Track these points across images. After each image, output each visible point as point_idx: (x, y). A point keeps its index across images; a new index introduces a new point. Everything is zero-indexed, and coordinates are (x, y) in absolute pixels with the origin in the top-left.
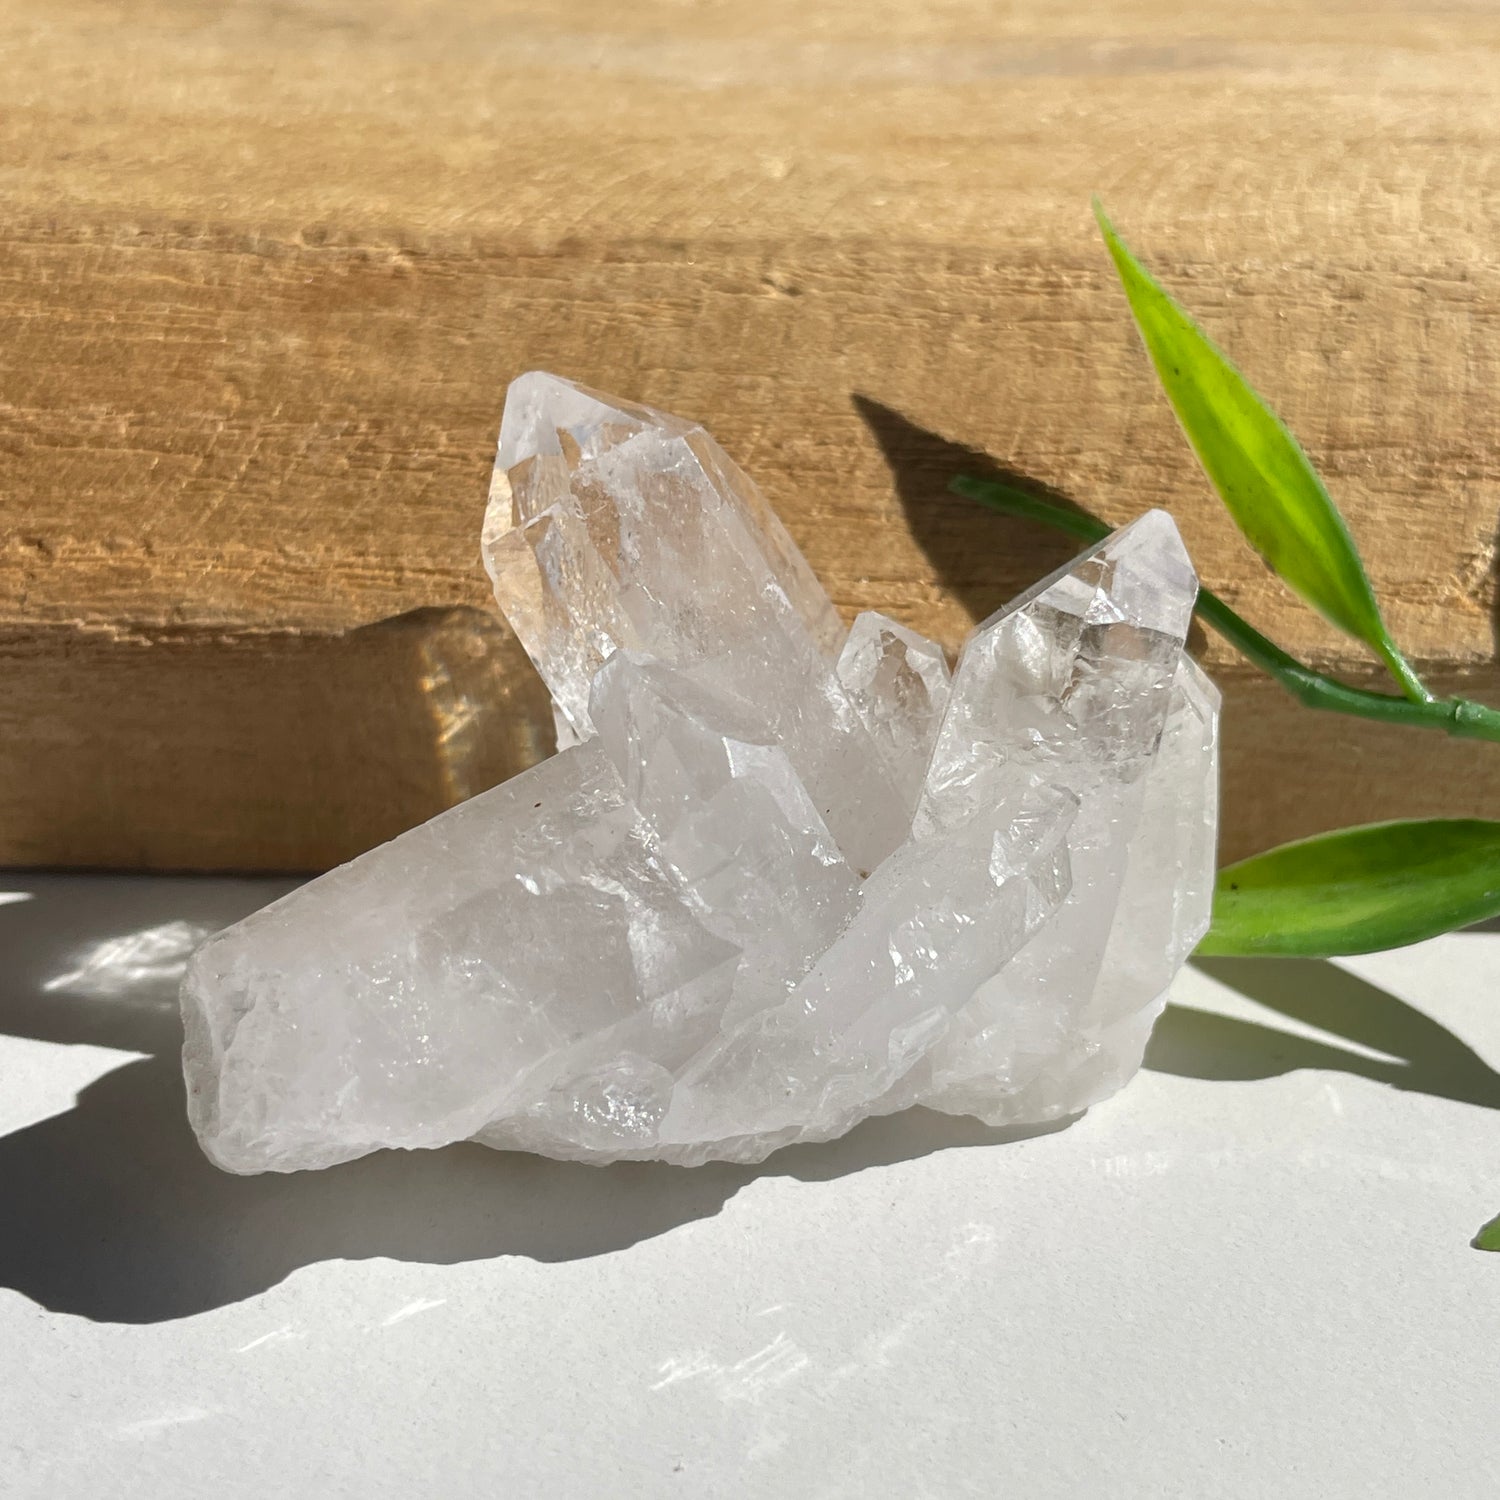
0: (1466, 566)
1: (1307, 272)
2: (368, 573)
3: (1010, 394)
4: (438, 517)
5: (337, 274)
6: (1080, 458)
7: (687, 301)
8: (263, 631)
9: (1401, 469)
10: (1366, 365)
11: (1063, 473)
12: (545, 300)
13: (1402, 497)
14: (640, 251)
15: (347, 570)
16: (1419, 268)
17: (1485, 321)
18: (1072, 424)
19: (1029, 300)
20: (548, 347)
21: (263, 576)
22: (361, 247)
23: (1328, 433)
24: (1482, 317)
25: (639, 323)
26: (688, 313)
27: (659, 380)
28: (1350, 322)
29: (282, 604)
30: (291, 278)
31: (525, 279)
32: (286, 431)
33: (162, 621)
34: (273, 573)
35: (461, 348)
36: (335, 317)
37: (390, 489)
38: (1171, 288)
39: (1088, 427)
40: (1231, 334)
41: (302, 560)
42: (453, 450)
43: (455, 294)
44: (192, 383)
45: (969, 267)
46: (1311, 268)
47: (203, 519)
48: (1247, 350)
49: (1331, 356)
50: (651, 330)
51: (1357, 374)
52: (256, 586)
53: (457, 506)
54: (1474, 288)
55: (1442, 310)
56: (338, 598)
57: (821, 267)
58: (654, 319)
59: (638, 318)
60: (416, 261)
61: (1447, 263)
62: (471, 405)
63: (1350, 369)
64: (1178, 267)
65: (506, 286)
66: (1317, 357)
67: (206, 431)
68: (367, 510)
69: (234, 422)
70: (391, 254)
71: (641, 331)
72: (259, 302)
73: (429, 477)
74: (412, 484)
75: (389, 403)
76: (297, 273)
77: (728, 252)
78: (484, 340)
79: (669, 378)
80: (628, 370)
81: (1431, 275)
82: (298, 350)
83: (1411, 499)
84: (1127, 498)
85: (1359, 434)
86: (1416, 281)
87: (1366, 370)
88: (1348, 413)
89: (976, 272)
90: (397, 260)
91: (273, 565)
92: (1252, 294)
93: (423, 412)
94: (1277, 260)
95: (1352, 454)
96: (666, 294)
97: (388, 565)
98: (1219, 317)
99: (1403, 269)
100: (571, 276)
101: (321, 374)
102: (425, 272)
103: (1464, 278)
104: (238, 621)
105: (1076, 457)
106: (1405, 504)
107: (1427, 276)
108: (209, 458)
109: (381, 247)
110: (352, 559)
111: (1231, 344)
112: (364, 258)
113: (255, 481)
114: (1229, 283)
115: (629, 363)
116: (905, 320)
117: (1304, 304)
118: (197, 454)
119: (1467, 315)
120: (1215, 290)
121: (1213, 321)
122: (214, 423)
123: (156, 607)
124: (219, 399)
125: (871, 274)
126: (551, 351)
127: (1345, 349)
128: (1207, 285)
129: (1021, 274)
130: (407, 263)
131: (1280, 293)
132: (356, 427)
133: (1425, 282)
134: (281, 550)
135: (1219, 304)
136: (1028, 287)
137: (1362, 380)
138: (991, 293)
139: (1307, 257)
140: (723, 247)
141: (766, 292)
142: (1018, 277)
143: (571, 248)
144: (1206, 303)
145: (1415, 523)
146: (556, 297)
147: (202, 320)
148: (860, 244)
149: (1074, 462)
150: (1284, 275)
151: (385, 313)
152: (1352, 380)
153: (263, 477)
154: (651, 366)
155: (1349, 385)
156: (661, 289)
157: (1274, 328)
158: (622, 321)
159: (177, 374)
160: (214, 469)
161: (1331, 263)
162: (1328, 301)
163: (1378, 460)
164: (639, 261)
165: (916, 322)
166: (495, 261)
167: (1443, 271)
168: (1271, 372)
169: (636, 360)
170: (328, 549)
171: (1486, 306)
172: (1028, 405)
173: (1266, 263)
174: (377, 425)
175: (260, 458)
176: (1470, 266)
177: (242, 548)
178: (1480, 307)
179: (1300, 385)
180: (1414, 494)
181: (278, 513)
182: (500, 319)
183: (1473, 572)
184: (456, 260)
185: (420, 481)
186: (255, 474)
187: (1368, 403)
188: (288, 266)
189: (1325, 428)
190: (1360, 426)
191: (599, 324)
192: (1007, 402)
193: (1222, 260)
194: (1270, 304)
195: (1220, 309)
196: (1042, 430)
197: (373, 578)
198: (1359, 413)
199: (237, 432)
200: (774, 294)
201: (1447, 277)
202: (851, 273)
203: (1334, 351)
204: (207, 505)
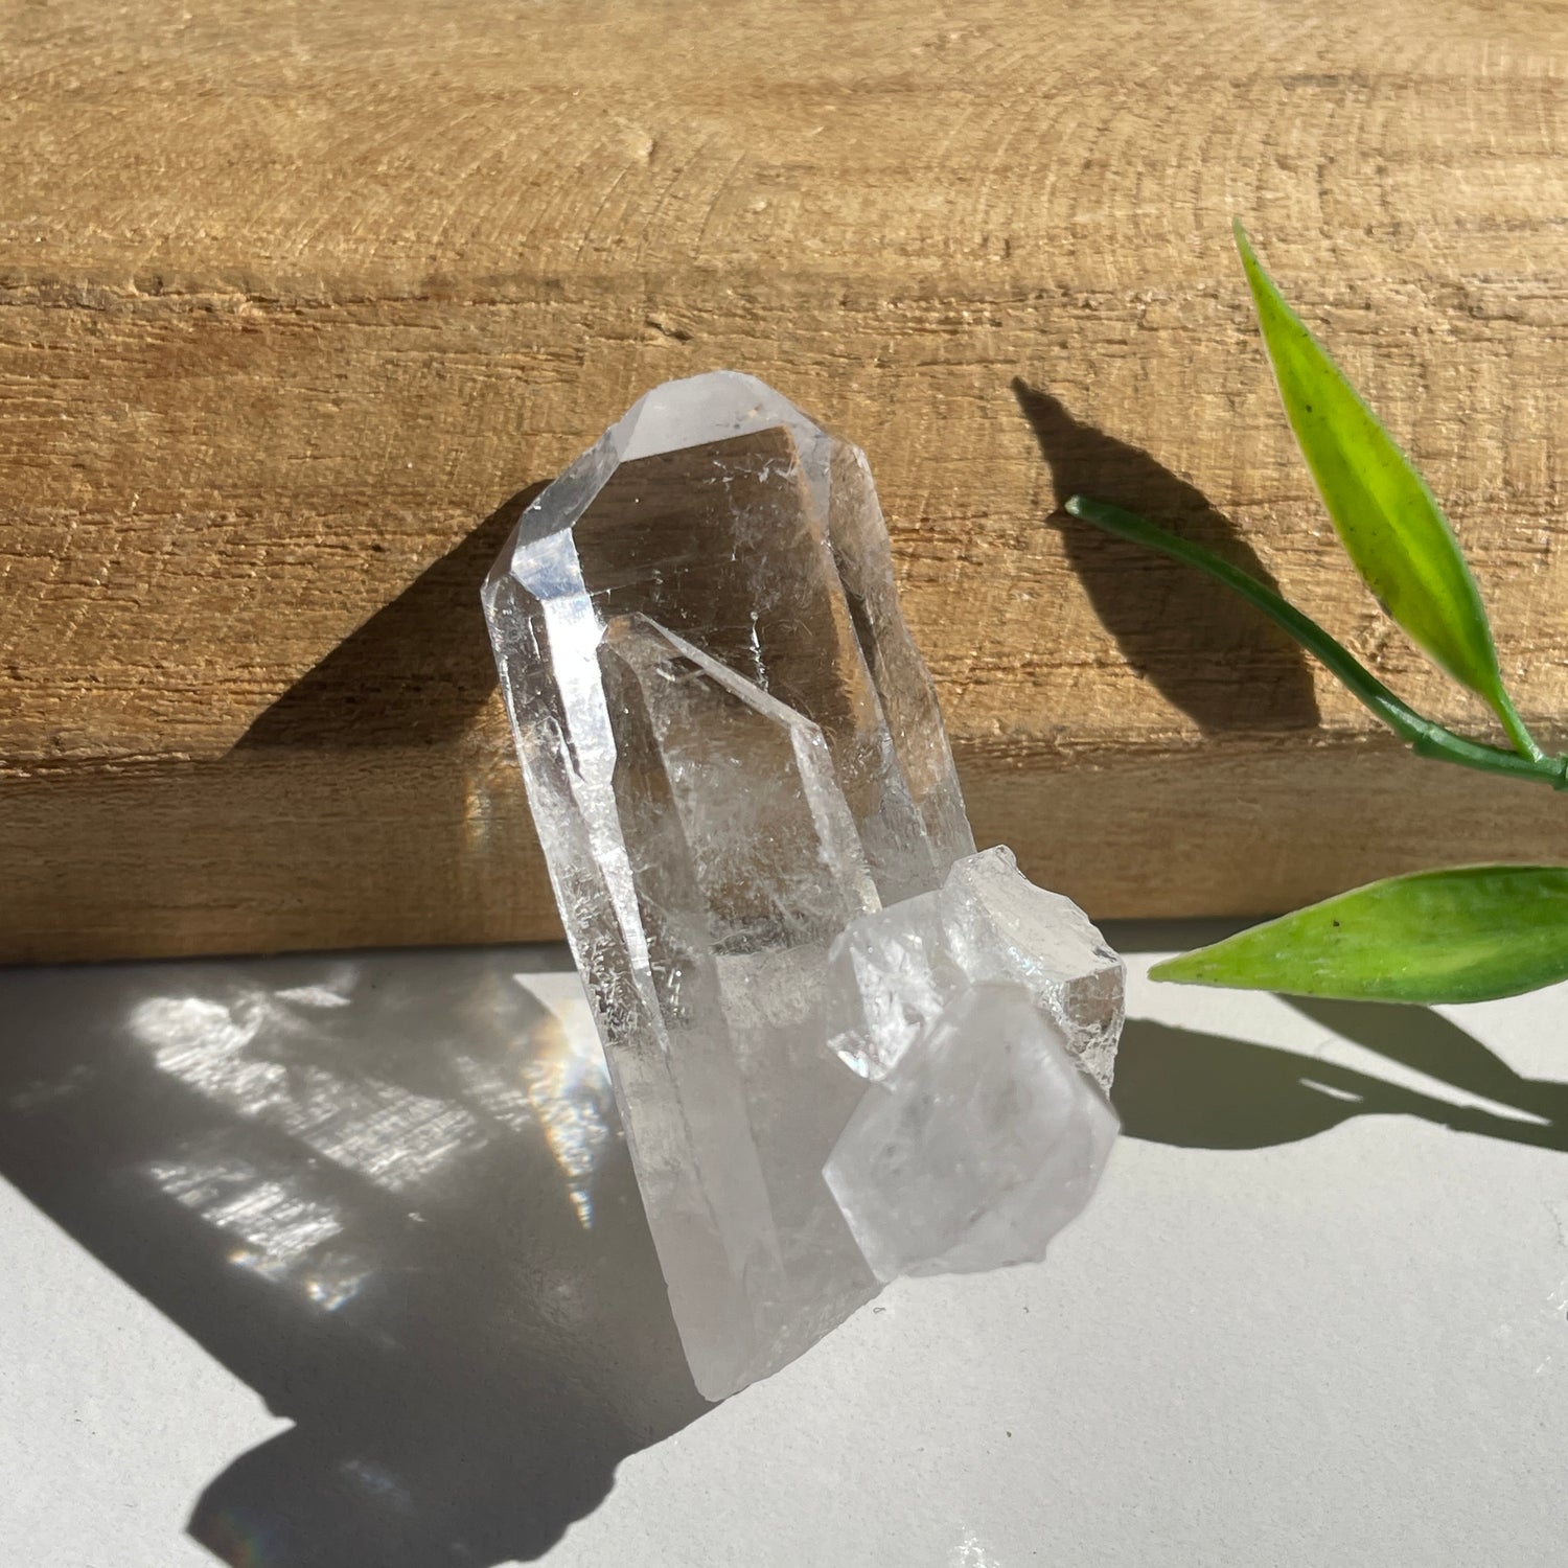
0: (1366, 628)
1: (1212, 302)
2: (255, 688)
3: (914, 452)
4: (325, 618)
5: (181, 330)
6: (989, 523)
7: (570, 351)
8: (149, 758)
9: (1304, 526)
10: (1270, 409)
11: (970, 541)
12: (414, 354)
13: (1305, 556)
14: (512, 290)
15: (232, 686)
16: (1322, 295)
17: (1388, 356)
18: (978, 484)
19: (928, 341)
20: (424, 411)
21: (142, 698)
22: (203, 296)
23: (1233, 488)
24: (1384, 351)
25: (518, 378)
26: (570, 367)
27: (547, 448)
28: (1254, 360)
29: (168, 728)
30: (129, 336)
31: (390, 328)
32: (147, 525)
33: (40, 754)
34: (153, 692)
35: (329, 416)
36: (185, 386)
37: (269, 589)
38: (1073, 323)
39: (995, 487)
40: (1136, 377)
41: (183, 677)
42: (333, 540)
43: (314, 350)
44: (35, 471)
45: (864, 302)
46: (1215, 296)
47: (70, 634)
48: (1151, 395)
49: (1237, 399)
50: (532, 386)
51: (1262, 421)
52: (138, 710)
53: (344, 606)
54: (1378, 318)
55: (1346, 344)
56: (225, 717)
57: (709, 306)
58: (535, 373)
59: (519, 373)
60: (266, 309)
61: (1351, 287)
62: (345, 485)
63: (1255, 416)
64: (1081, 297)
65: (369, 340)
66: (1222, 401)
67: (60, 530)
68: (246, 615)
69: (89, 517)
70: (238, 303)
71: (521, 388)
72: (97, 368)
73: (309, 572)
74: (293, 581)
75: (256, 489)
76: (136, 330)
77: (606, 290)
78: (351, 405)
79: (555, 445)
80: (511, 437)
81: (1336, 304)
82: (149, 426)
83: (1313, 557)
84: (1035, 566)
85: (1264, 487)
86: (1319, 312)
87: (1270, 416)
88: (1254, 467)
89: (873, 308)
90: (245, 309)
91: (151, 684)
92: (1156, 330)
93: (295, 496)
94: (1181, 287)
95: (1255, 509)
96: (546, 344)
97: (275, 677)
98: (1123, 357)
99: (1308, 297)
100: (440, 323)
101: (177, 456)
102: (277, 322)
103: (1368, 307)
104: (122, 750)
105: (983, 521)
106: (1308, 563)
107: (1331, 304)
108: (67, 561)
109: (225, 293)
110: (237, 673)
111: (1136, 390)
112: (209, 309)
113: (120, 586)
114: (1133, 317)
115: (511, 428)
116: (802, 368)
117: (1209, 340)
118: (52, 556)
119: (1369, 350)
120: (1119, 325)
121: (1118, 363)
122: (67, 519)
123: (31, 739)
124: (69, 489)
125: (761, 313)
126: (425, 417)
127: (1250, 392)
128: (1109, 319)
129: (919, 308)
130: (258, 313)
131: (1185, 328)
132: (224, 518)
133: (1329, 313)
134: (158, 667)
135: (1124, 342)
136: (927, 326)
137: (1267, 428)
138: (887, 332)
139: (1211, 283)
140: (603, 284)
141: (652, 338)
142: (917, 313)
143: (436, 289)
144: (1110, 342)
145: (1318, 584)
146: (426, 350)
147: (36, 394)
148: (749, 276)
149: (982, 527)
150: (1187, 307)
151: (241, 377)
152: (1257, 428)
153: (127, 581)
154: (536, 432)
155: (1253, 432)
156: (538, 336)
157: (1178, 369)
158: (499, 377)
159: (17, 462)
160: (73, 575)
161: (1235, 292)
162: (1233, 336)
163: (1282, 516)
164: (512, 302)
165: (813, 370)
166: (354, 308)
167: (1347, 298)
168: (1176, 421)
169: (519, 426)
170: (209, 663)
171: (1390, 339)
172: (933, 464)
173: (1169, 290)
174: (246, 513)
175: (122, 559)
176: (1374, 291)
177: (116, 666)
178: (1383, 341)
179: (1204, 435)
180: (1316, 552)
181: (151, 624)
182: (367, 378)
183: (1372, 635)
184: (311, 307)
185: (299, 578)
186: (119, 579)
187: (1272, 453)
188: (125, 322)
189: (1229, 482)
190: (1265, 478)
191: (474, 381)
192: (911, 462)
193: (1125, 288)
194: (1175, 342)
195: (1125, 347)
196: (946, 492)
197: (261, 693)
198: (1265, 466)
199: (92, 528)
200: (661, 340)
201: (1350, 306)
202: (740, 312)
203: (1239, 394)
204: (71, 617)
